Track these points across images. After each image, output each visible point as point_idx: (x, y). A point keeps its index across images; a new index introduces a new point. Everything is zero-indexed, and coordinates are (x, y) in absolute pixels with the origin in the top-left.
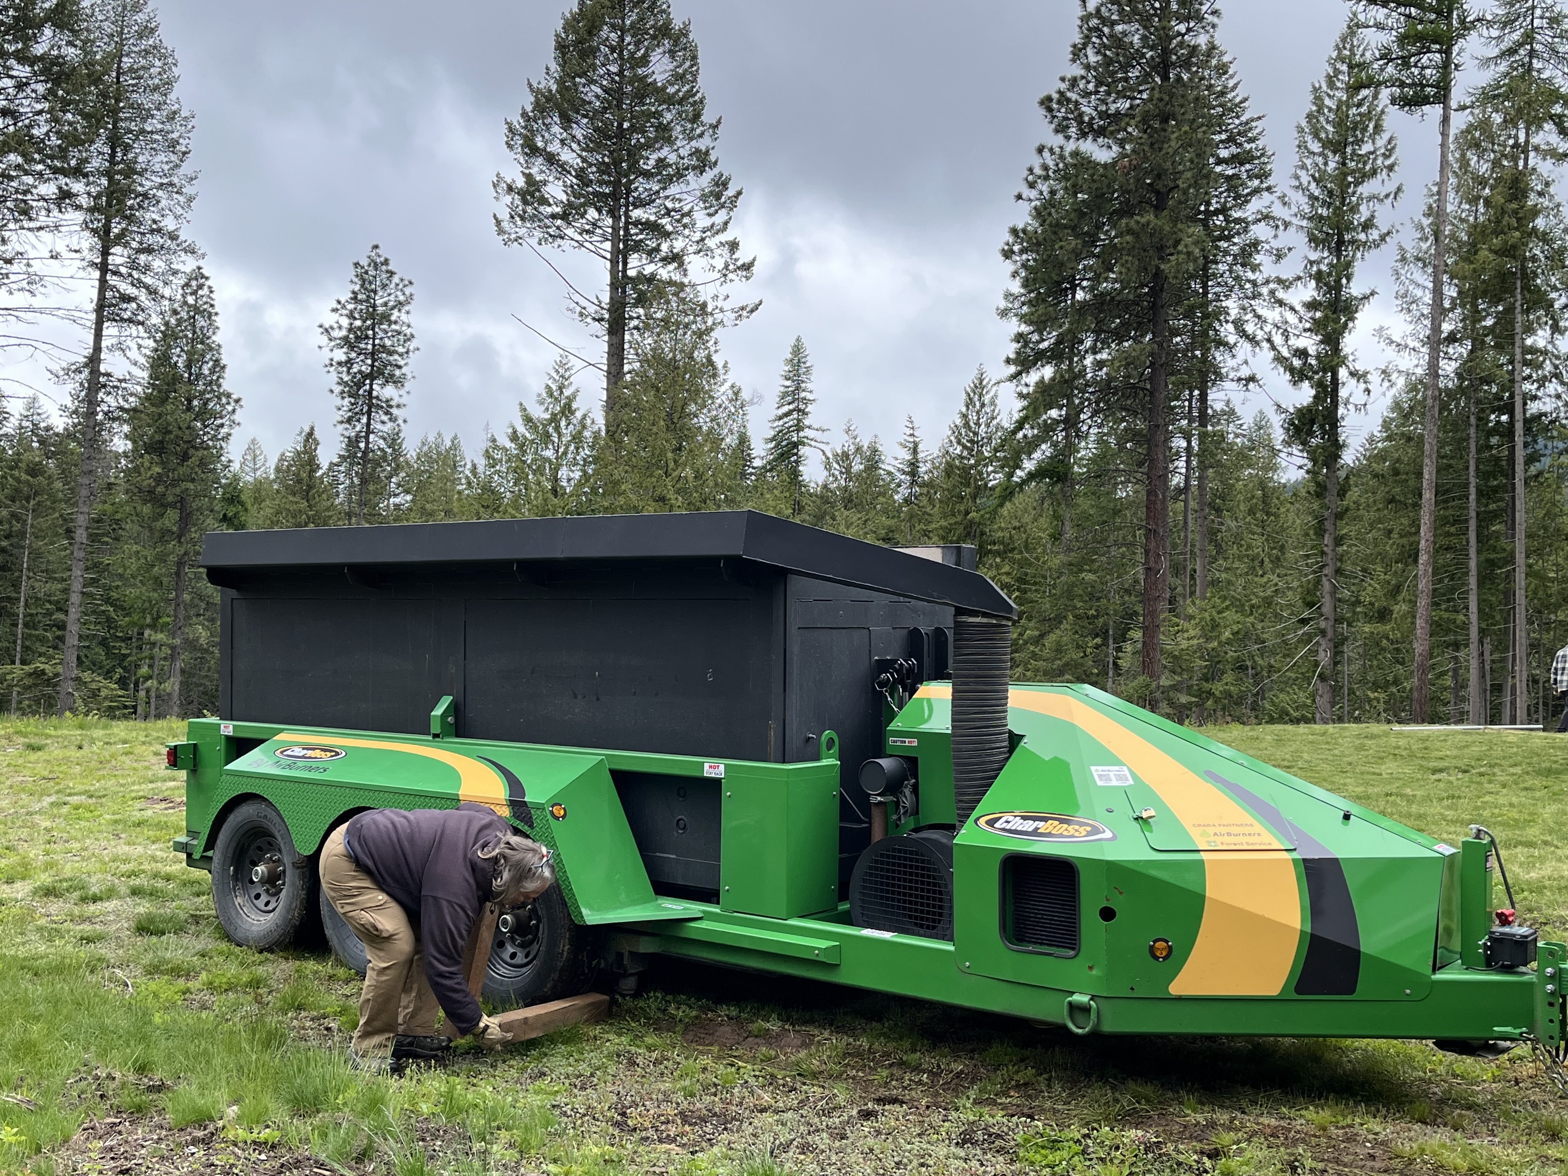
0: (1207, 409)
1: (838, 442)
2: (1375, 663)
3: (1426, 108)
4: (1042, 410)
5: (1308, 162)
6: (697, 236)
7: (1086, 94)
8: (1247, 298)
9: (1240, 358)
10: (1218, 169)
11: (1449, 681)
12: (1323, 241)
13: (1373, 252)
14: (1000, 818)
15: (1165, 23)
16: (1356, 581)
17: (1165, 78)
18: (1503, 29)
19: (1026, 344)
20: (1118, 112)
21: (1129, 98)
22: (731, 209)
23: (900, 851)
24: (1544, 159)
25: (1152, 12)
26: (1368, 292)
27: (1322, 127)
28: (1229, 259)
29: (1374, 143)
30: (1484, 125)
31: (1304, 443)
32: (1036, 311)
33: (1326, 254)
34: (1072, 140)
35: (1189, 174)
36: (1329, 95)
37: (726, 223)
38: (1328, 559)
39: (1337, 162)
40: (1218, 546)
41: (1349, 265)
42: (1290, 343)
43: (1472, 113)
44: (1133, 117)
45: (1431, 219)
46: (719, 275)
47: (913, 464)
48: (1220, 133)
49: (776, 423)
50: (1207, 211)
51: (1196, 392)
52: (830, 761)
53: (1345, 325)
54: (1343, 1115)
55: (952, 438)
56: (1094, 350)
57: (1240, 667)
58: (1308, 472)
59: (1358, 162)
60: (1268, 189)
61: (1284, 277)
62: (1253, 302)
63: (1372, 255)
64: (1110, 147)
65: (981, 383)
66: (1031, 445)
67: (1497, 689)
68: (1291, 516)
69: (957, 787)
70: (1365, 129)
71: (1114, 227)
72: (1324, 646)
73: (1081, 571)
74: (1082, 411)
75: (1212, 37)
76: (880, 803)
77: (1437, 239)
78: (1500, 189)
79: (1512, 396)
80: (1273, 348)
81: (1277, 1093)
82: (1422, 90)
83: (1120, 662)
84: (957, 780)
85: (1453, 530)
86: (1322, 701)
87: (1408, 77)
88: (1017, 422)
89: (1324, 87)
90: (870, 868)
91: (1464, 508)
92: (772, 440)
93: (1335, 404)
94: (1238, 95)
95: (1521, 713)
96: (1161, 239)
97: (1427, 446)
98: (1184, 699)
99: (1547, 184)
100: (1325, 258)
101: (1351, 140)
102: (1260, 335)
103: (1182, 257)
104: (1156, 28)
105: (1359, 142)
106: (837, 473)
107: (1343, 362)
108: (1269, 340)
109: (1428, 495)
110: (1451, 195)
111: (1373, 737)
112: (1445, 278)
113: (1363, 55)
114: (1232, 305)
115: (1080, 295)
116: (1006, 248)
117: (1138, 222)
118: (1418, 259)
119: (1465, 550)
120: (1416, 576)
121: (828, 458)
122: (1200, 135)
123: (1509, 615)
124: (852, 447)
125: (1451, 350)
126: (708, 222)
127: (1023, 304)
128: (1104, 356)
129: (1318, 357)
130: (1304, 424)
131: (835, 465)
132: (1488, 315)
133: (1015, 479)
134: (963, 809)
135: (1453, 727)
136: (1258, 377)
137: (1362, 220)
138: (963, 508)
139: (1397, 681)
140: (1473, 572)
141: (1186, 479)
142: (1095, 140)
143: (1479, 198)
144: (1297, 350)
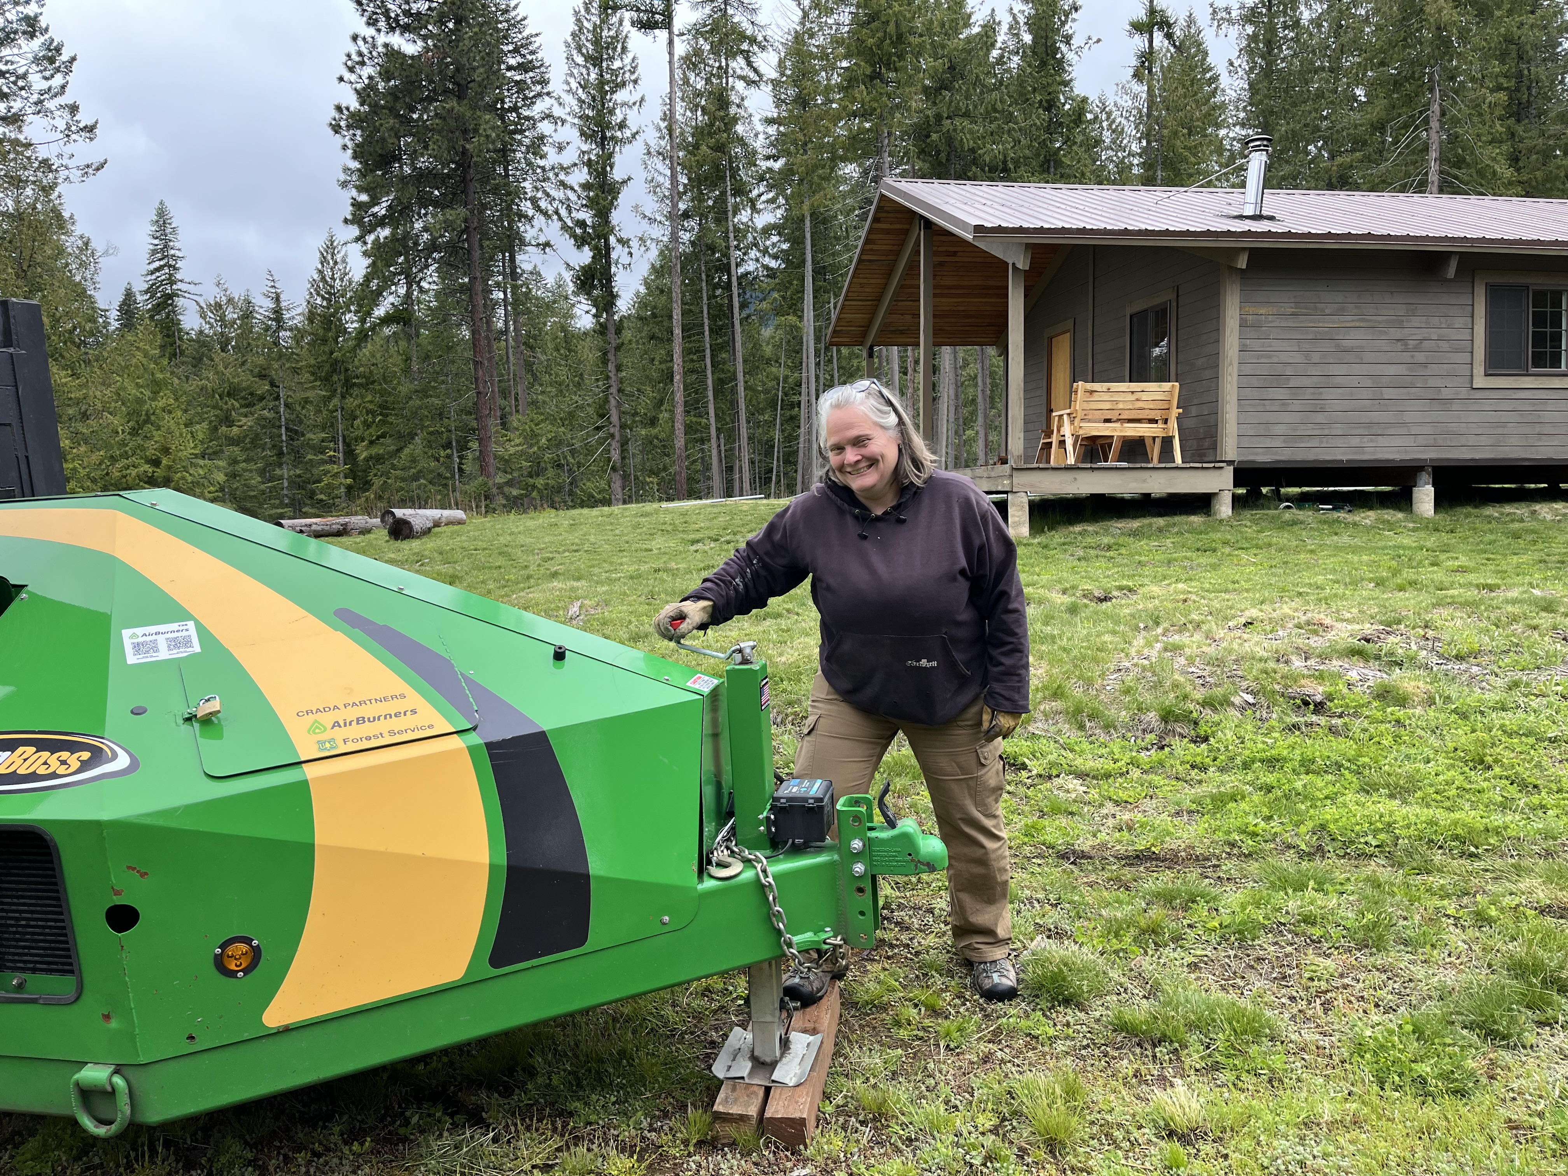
0: (516, 268)
1: (210, 294)
2: (650, 456)
3: (657, 31)
5: (575, 71)
6: (35, 97)
8: (539, 180)
9: (537, 229)
10: (509, 74)
11: (699, 466)
12: (591, 136)
13: (627, 146)
16: (634, 398)
19: (360, 208)
20: (419, 13)
22: (67, 74)
24: (740, 81)
26: (626, 178)
27: (583, 44)
28: (523, 149)
29: (622, 61)
30: (698, 52)
31: (589, 294)
33: (594, 146)
34: (382, 33)
35: (482, 70)
36: (586, 19)
37: (63, 87)
38: (612, 382)
39: (597, 74)
40: (534, 375)
41: (611, 155)
42: (572, 215)
43: (689, 40)
44: (432, 17)
45: (666, 123)
46: (62, 136)
47: (277, 311)
48: (507, 44)
49: (149, 277)
50: (502, 108)
51: (507, 255)
53: (612, 203)
55: (312, 291)
57: (558, 465)
58: (594, 317)
59: (612, 75)
60: (548, 94)
61: (564, 164)
62: (543, 184)
63: (627, 148)
64: (415, 42)
65: (332, 244)
67: (730, 469)
68: (586, 351)
70: (615, 49)
72: (614, 446)
77: (671, 138)
78: (711, 100)
79: (728, 260)
80: (560, 219)
82: (653, 17)
83: (464, 467)
85: (695, 357)
86: (617, 485)
87: (642, 4)
88: (365, 277)
89: (583, 12)
91: (702, 342)
92: (146, 292)
93: (609, 264)
94: (519, 13)
95: (746, 486)
96: (464, 124)
97: (674, 294)
98: (515, 492)
99: (743, 99)
100: (593, 150)
101: (605, 56)
102: (550, 210)
105: (611, 59)
106: (212, 321)
107: (612, 231)
108: (557, 212)
109: (678, 331)
110: (679, 105)
111: (646, 515)
112: (679, 168)
114: (527, 185)
116: (335, 123)
117: (444, 108)
118: (660, 154)
119: (704, 372)
120: (673, 392)
121: (202, 308)
123: (735, 418)
124: (224, 298)
125: (686, 224)
126: (45, 85)
127: (359, 177)
129: (593, 227)
130: (587, 279)
131: (210, 314)
132: (709, 197)
135: (704, 501)
136: (552, 243)
137: (618, 121)
138: (327, 349)
139: (665, 469)
140: (710, 388)
141: (506, 322)
142: (402, 34)
143: (697, 106)
144: (578, 221)
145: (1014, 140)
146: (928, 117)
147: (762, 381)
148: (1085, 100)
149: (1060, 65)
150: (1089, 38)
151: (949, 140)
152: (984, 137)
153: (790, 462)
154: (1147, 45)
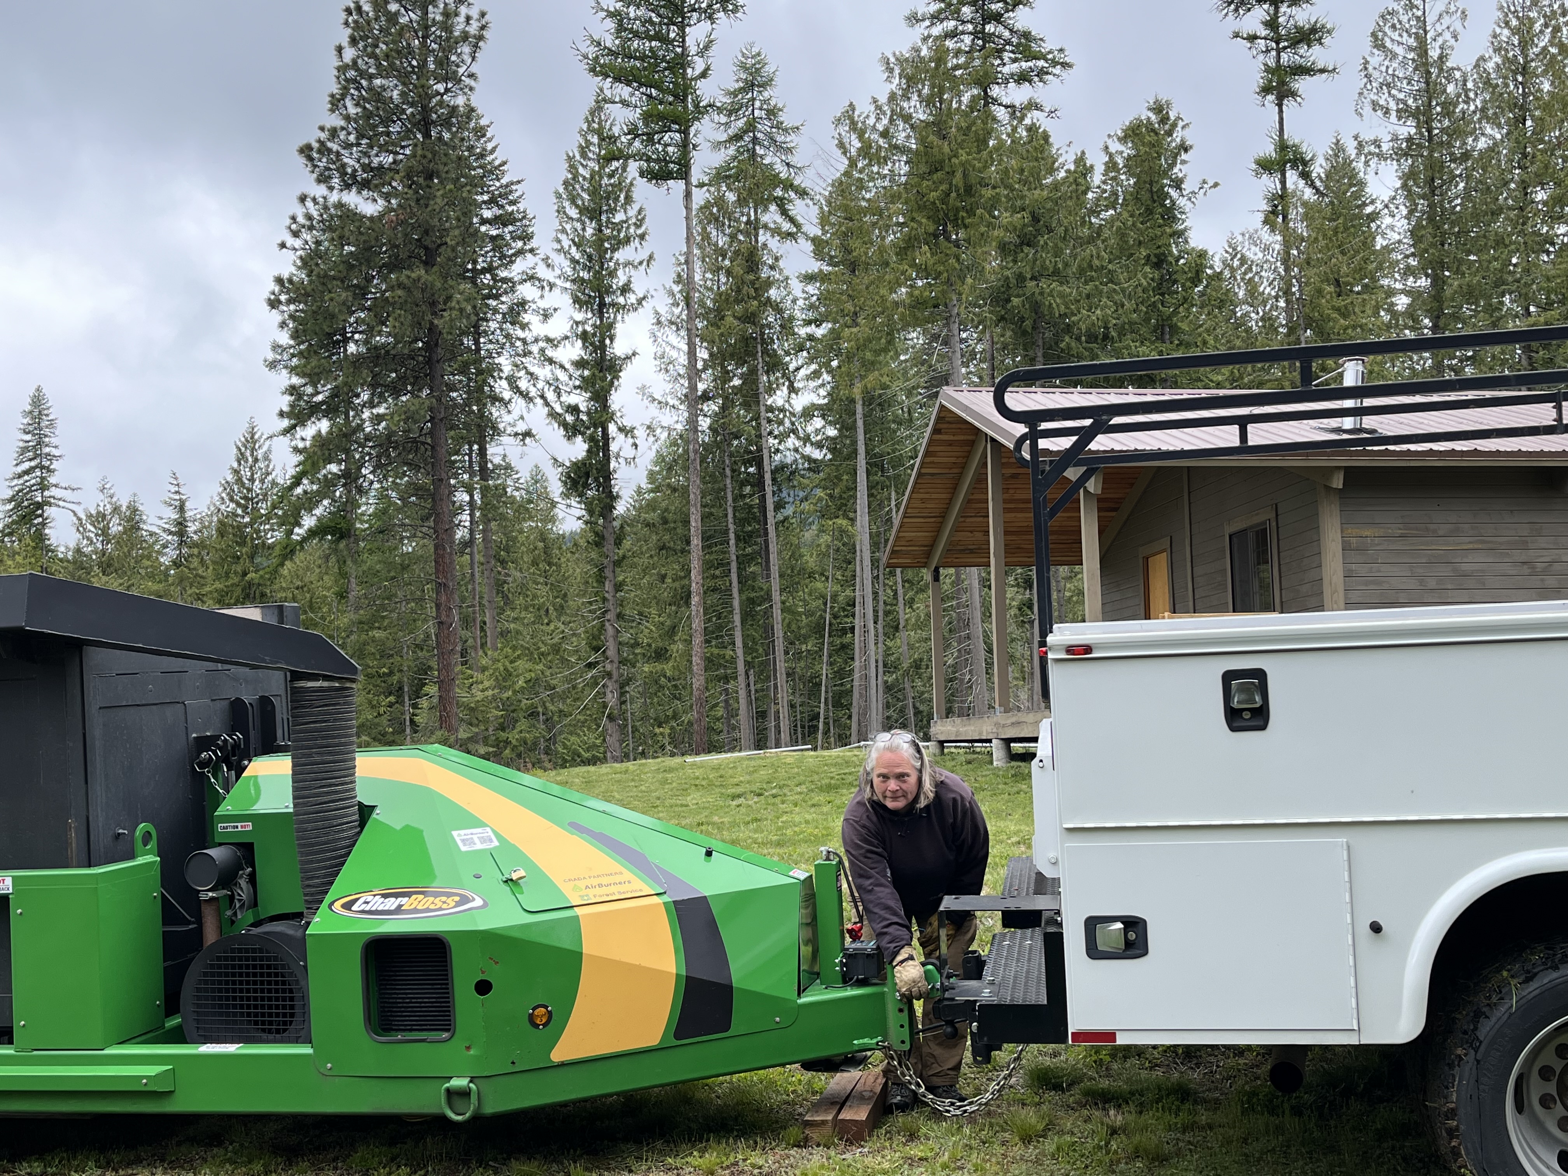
0: (486, 463)
1: (91, 502)
2: (656, 700)
3: (671, 182)
4: (321, 464)
5: (568, 227)
7: (348, 146)
8: (519, 355)
9: (515, 414)
10: (483, 229)
11: (720, 712)
12: (586, 303)
13: (632, 314)
14: (358, 899)
15: (423, 81)
16: (634, 624)
17: (427, 135)
18: (729, 116)
19: (300, 397)
20: (381, 166)
21: (391, 152)
23: (240, 951)
24: (773, 236)
25: (409, 69)
26: (630, 353)
27: (578, 194)
28: (499, 317)
29: (625, 212)
30: (720, 201)
31: (581, 495)
32: (309, 363)
33: (590, 315)
34: (335, 191)
35: (456, 232)
36: (582, 164)
38: (610, 605)
39: (594, 229)
40: (505, 597)
41: (611, 326)
42: (562, 399)
43: (708, 190)
44: (398, 172)
45: (681, 286)
47: (180, 524)
48: (482, 194)
49: (15, 482)
50: (474, 270)
51: (476, 447)
52: (148, 858)
53: (612, 383)
54: (725, 1155)
55: (224, 495)
56: (371, 405)
57: (531, 714)
58: (586, 523)
59: (613, 230)
60: (532, 251)
61: (552, 335)
62: (524, 360)
63: (630, 317)
64: (375, 200)
65: (252, 438)
66: (310, 502)
67: (762, 715)
68: (572, 565)
69: (303, 871)
70: (617, 199)
71: (385, 279)
72: (610, 688)
73: (372, 628)
74: (363, 465)
75: (468, 100)
76: (212, 899)
77: (688, 305)
78: (739, 261)
79: (760, 450)
80: (547, 404)
81: (659, 1144)
82: (666, 166)
83: (416, 718)
84: (302, 863)
85: (717, 572)
86: (612, 740)
87: (653, 153)
88: (293, 477)
89: (578, 157)
90: (205, 974)
91: (725, 553)
92: (10, 501)
93: (607, 458)
94: (498, 158)
95: (785, 736)
96: (433, 295)
97: (692, 496)
98: (481, 750)
99: (777, 259)
100: (588, 319)
101: (605, 208)
102: (533, 392)
103: (455, 313)
104: (415, 86)
105: (612, 211)
106: (92, 535)
107: (611, 417)
108: (542, 397)
109: (696, 542)
110: (697, 265)
111: (671, 770)
112: (697, 341)
113: (610, 129)
114: (504, 362)
115: (352, 348)
116: (272, 297)
117: (409, 277)
118: (672, 323)
119: (729, 589)
120: (689, 617)
121: (80, 519)
122: (464, 195)
123: (770, 647)
124: (108, 507)
125: (706, 408)
127: (293, 355)
128: (381, 410)
129: (588, 413)
130: (580, 477)
131: (90, 527)
132: (734, 375)
133: (294, 537)
134: (312, 895)
136: (534, 432)
137: (620, 284)
138: (239, 569)
139: (675, 716)
140: (737, 610)
141: (472, 532)
142: (359, 192)
143: (720, 268)
144: (569, 406)
145: (1115, 303)
146: (1008, 278)
147: (804, 600)
148: (1202, 254)
149: (1170, 215)
150: (1204, 182)
151: (1036, 307)
152: (1079, 301)
153: (842, 706)
154: (1279, 186)
